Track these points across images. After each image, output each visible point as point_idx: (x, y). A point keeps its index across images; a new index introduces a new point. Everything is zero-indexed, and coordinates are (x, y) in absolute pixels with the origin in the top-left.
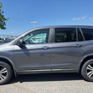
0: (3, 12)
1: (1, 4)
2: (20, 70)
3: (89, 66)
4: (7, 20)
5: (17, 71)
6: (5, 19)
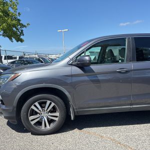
0: (19, 14)
2: (81, 108)
5: (76, 110)
6: (23, 26)
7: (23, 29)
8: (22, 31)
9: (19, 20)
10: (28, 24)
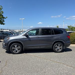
0: (3, 13)
1: (2, 7)
3: (56, 45)
4: (5, 18)
7: (4, 19)
8: (4, 20)
9: (2, 16)
10: (7, 17)
